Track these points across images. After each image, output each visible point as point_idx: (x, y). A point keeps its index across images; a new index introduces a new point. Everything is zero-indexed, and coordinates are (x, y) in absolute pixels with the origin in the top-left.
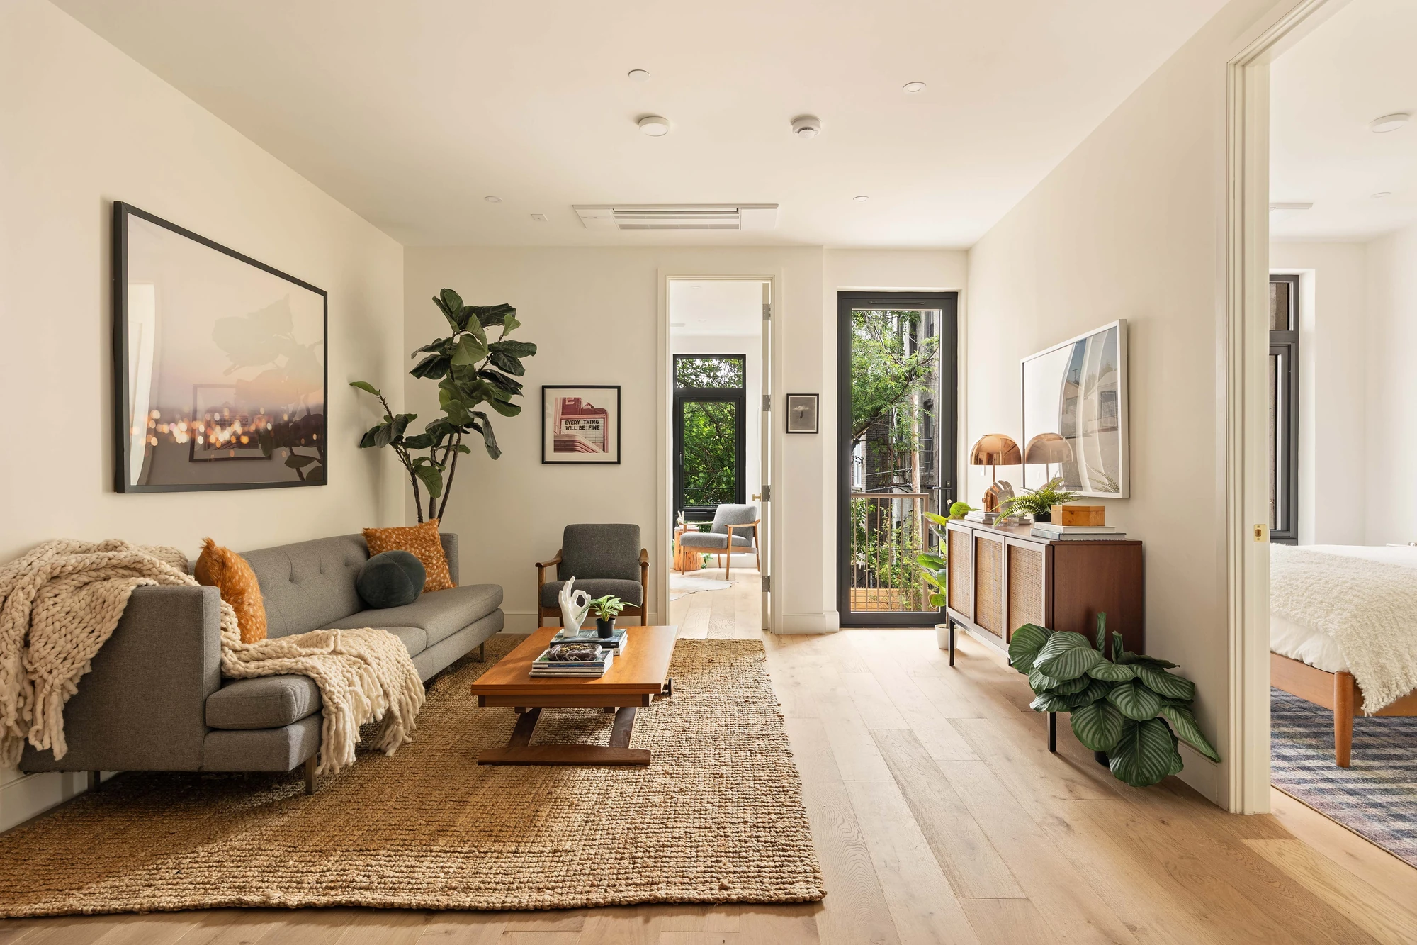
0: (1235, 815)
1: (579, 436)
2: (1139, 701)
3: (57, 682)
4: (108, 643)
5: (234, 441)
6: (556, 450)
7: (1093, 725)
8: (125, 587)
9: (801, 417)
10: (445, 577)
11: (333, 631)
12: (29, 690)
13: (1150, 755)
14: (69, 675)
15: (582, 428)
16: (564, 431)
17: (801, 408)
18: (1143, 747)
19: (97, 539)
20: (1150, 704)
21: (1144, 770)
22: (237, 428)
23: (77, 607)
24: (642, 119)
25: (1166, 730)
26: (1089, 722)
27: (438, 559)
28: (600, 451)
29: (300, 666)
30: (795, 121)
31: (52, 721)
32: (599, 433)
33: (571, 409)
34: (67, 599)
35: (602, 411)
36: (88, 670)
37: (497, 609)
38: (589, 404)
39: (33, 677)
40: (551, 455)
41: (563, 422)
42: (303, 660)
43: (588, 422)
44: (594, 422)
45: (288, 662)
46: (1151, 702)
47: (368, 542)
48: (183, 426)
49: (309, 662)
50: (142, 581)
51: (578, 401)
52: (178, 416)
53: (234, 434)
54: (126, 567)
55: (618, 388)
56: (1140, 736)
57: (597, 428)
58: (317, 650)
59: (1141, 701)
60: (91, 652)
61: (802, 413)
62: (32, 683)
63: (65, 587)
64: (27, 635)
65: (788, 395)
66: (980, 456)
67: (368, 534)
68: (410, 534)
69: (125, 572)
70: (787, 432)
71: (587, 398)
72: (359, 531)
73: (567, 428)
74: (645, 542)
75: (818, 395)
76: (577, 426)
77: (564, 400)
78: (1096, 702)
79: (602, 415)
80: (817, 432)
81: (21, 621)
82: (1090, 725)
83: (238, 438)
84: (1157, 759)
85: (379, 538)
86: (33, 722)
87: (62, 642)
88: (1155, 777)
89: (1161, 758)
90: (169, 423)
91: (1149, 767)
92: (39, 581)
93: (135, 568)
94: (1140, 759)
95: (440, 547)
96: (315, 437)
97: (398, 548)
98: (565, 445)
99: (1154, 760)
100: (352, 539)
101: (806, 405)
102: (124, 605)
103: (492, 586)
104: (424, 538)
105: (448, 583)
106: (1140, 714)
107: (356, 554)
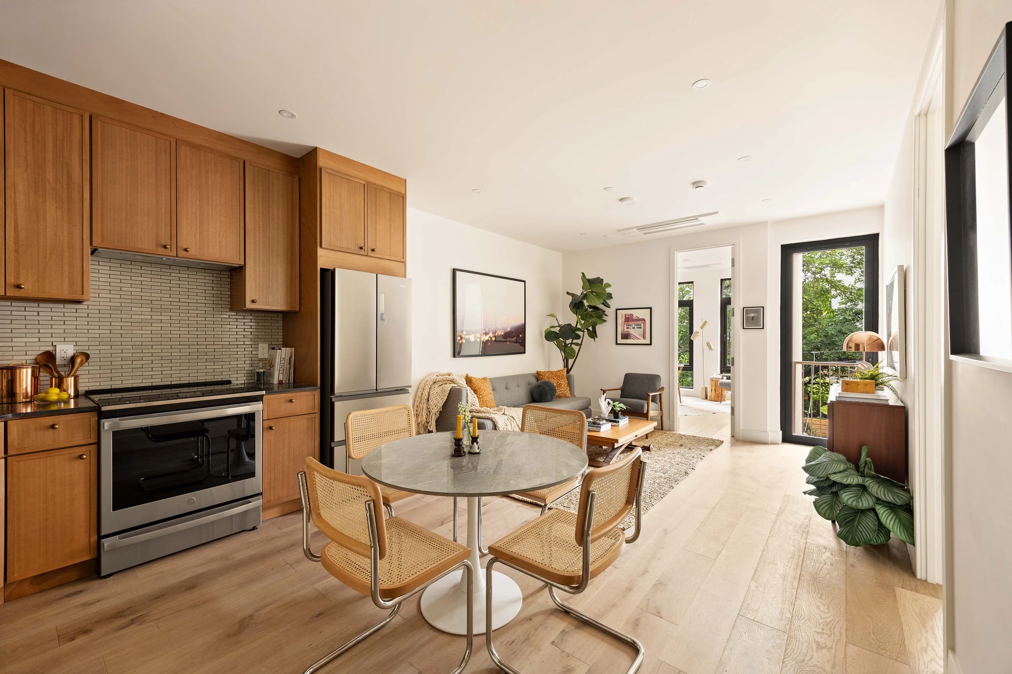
0: (920, 580)
1: (632, 331)
2: (861, 498)
3: (434, 412)
4: (445, 402)
5: (490, 339)
6: (622, 338)
7: (827, 505)
8: (449, 387)
9: (752, 320)
10: (567, 392)
11: (504, 407)
12: (429, 413)
13: (861, 530)
14: (437, 410)
15: (633, 328)
16: (626, 330)
17: (752, 315)
18: (859, 525)
19: (446, 372)
20: (868, 501)
21: (856, 537)
22: (491, 335)
23: (439, 391)
24: (621, 200)
25: (876, 518)
26: (824, 503)
27: (564, 385)
28: (642, 338)
29: (490, 417)
30: (694, 183)
31: (433, 423)
32: (642, 330)
33: (628, 319)
34: (437, 389)
35: (644, 320)
36: (441, 410)
37: (588, 408)
38: (637, 317)
39: (429, 410)
40: (620, 341)
41: (625, 325)
42: (492, 414)
43: (636, 325)
44: (639, 325)
45: (488, 415)
46: (869, 500)
47: (538, 376)
48: (473, 336)
49: (493, 416)
50: (454, 385)
51: (632, 315)
52: (471, 333)
53: (490, 337)
54: (450, 381)
55: (651, 308)
56: (859, 518)
57: (641, 328)
58: (498, 413)
59: (863, 498)
60: (441, 405)
61: (753, 317)
62: (429, 411)
63: (436, 385)
64: (428, 398)
65: (744, 308)
66: (850, 345)
67: (538, 373)
68: (554, 374)
69: (450, 382)
70: (744, 328)
71: (637, 314)
72: (535, 372)
73: (627, 328)
74: (663, 383)
75: (763, 307)
76: (631, 327)
77: (626, 315)
78: (832, 493)
79: (643, 322)
80: (763, 328)
81: (427, 394)
82: (825, 505)
83: (491, 338)
84: (865, 533)
85: (542, 375)
86: (429, 423)
87: (435, 401)
88: (862, 543)
89: (868, 533)
90: (468, 335)
91: (859, 536)
92: (431, 383)
93: (452, 381)
94: (855, 531)
95: (566, 380)
96: (520, 336)
97: (548, 379)
98: (626, 336)
99: (863, 533)
100: (533, 375)
101: (755, 313)
102: (449, 392)
103: (585, 398)
104: (559, 376)
105: (568, 394)
106: (858, 504)
107: (533, 381)
